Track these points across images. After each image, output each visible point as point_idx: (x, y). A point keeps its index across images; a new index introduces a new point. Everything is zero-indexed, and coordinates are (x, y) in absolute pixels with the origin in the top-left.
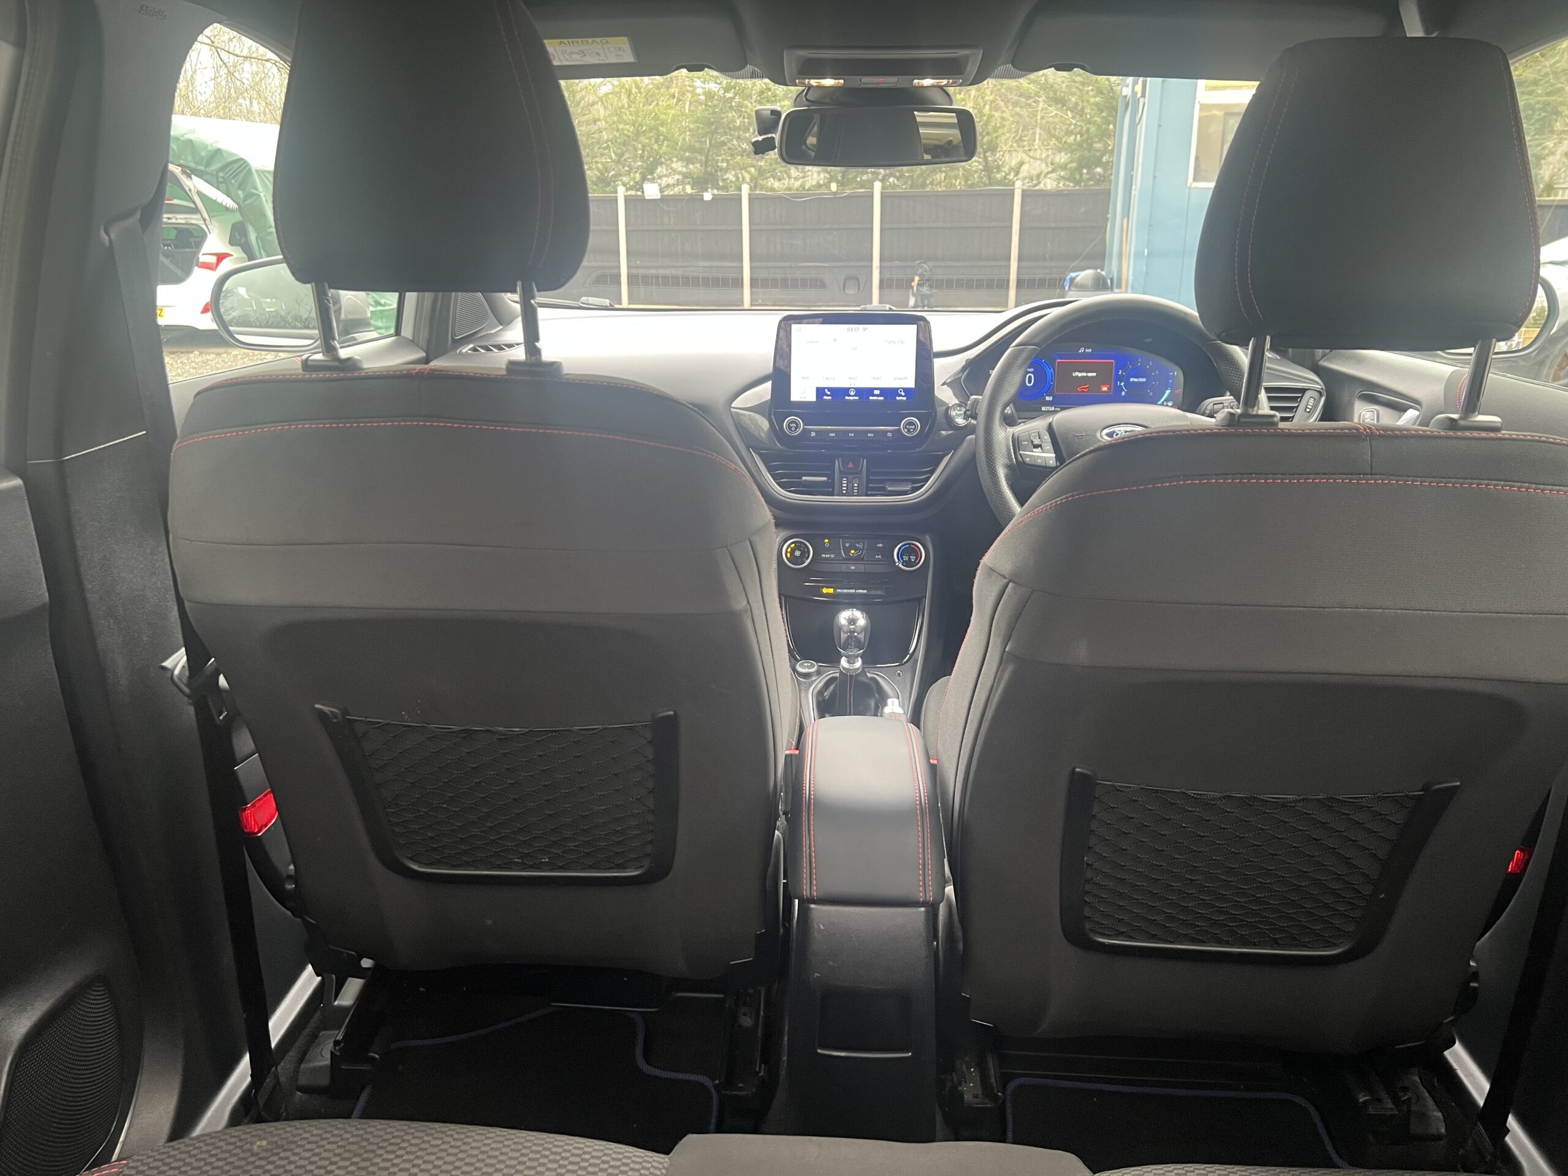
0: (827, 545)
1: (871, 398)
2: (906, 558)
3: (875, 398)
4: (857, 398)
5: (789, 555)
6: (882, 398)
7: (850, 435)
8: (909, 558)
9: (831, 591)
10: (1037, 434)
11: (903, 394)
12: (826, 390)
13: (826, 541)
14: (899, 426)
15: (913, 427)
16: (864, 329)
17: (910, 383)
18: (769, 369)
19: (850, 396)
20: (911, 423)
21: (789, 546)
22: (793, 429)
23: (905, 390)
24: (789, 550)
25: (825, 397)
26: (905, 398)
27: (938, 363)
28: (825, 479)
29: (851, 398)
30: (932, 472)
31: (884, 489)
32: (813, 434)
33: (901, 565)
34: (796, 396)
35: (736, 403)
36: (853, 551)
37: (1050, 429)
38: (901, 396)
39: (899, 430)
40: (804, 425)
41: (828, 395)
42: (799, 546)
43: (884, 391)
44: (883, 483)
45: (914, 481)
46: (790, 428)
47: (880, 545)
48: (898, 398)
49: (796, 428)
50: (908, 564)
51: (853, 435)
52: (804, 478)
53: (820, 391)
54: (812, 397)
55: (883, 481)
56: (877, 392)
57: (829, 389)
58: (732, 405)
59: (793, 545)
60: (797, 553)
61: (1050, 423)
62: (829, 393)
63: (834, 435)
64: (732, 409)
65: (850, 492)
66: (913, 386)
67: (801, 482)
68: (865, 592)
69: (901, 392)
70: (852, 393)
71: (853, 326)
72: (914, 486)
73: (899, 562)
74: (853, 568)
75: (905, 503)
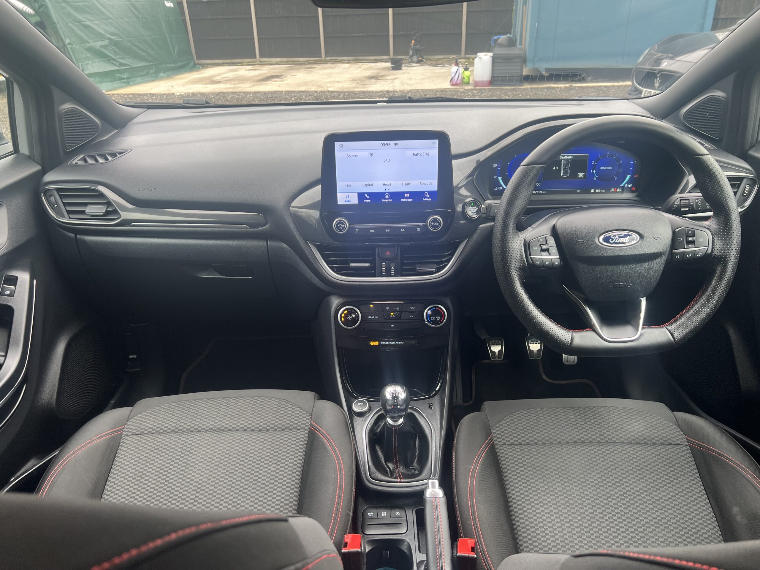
0: (372, 309)
1: (402, 200)
3: (406, 200)
4: (391, 200)
5: (343, 319)
6: (411, 200)
7: (387, 231)
8: (436, 318)
9: (377, 343)
10: (544, 240)
11: (428, 196)
12: (366, 195)
13: (372, 306)
14: (425, 221)
15: (437, 224)
16: (395, 145)
19: (385, 199)
20: (435, 221)
21: (343, 312)
22: (341, 228)
23: (430, 192)
24: (343, 315)
25: (365, 201)
26: (430, 199)
27: (455, 163)
28: (367, 265)
29: (387, 201)
30: (452, 255)
31: (415, 270)
32: (357, 231)
33: (429, 324)
34: (341, 199)
35: (293, 204)
36: (392, 314)
37: (554, 232)
38: (427, 197)
39: (426, 226)
40: (350, 223)
41: (367, 199)
42: (350, 312)
43: (413, 194)
45: (438, 263)
46: (338, 227)
47: (413, 308)
48: (424, 200)
49: (343, 228)
50: (435, 322)
51: (389, 231)
52: (352, 265)
53: (361, 196)
54: (355, 201)
55: (413, 264)
56: (407, 195)
57: (369, 194)
58: (291, 205)
59: (346, 312)
60: (350, 318)
61: (554, 225)
62: (368, 197)
63: (374, 231)
64: (291, 208)
65: (388, 274)
66: (436, 190)
67: (349, 267)
68: (402, 343)
69: (426, 194)
70: (387, 197)
71: (385, 142)
72: (437, 268)
73: (428, 321)
74: (392, 326)
75: (430, 281)
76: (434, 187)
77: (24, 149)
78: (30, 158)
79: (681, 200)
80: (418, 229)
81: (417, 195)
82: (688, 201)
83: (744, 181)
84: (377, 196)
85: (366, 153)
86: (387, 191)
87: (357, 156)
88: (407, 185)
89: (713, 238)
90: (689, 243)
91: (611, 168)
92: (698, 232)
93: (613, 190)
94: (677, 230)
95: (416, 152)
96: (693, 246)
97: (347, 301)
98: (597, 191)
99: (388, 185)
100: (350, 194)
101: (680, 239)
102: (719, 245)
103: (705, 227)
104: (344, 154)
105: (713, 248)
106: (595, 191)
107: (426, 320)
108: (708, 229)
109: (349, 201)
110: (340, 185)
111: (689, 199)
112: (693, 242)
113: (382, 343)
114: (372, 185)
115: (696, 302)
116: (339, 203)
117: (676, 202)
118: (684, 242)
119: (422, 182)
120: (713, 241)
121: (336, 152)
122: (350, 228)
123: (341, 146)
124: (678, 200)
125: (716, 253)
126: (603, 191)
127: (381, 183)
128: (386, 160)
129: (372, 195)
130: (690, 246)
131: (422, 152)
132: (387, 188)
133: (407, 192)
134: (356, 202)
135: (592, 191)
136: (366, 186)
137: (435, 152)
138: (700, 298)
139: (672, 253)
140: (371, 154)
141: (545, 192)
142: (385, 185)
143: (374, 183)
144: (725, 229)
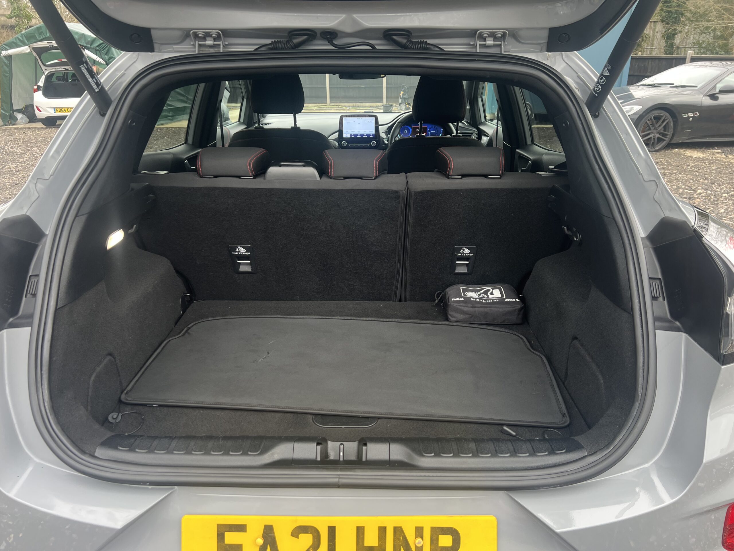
1: (364, 136)
15: (375, 143)
18: (338, 129)
25: (352, 136)
27: (380, 127)
29: (359, 137)
35: (330, 138)
39: (371, 144)
40: (347, 143)
46: (343, 144)
70: (359, 135)
71: (359, 118)
76: (374, 133)
77: (242, 120)
78: (243, 123)
80: (369, 146)
81: (368, 135)
83: (474, 134)
84: (356, 135)
85: (352, 121)
87: (350, 122)
88: (365, 132)
91: (435, 131)
95: (368, 121)
100: (347, 134)
110: (344, 131)
119: (370, 131)
121: (343, 121)
122: (347, 145)
123: (345, 119)
127: (357, 131)
128: (358, 124)
129: (354, 135)
133: (365, 134)
136: (353, 132)
137: (374, 121)
142: (359, 132)
143: (355, 131)
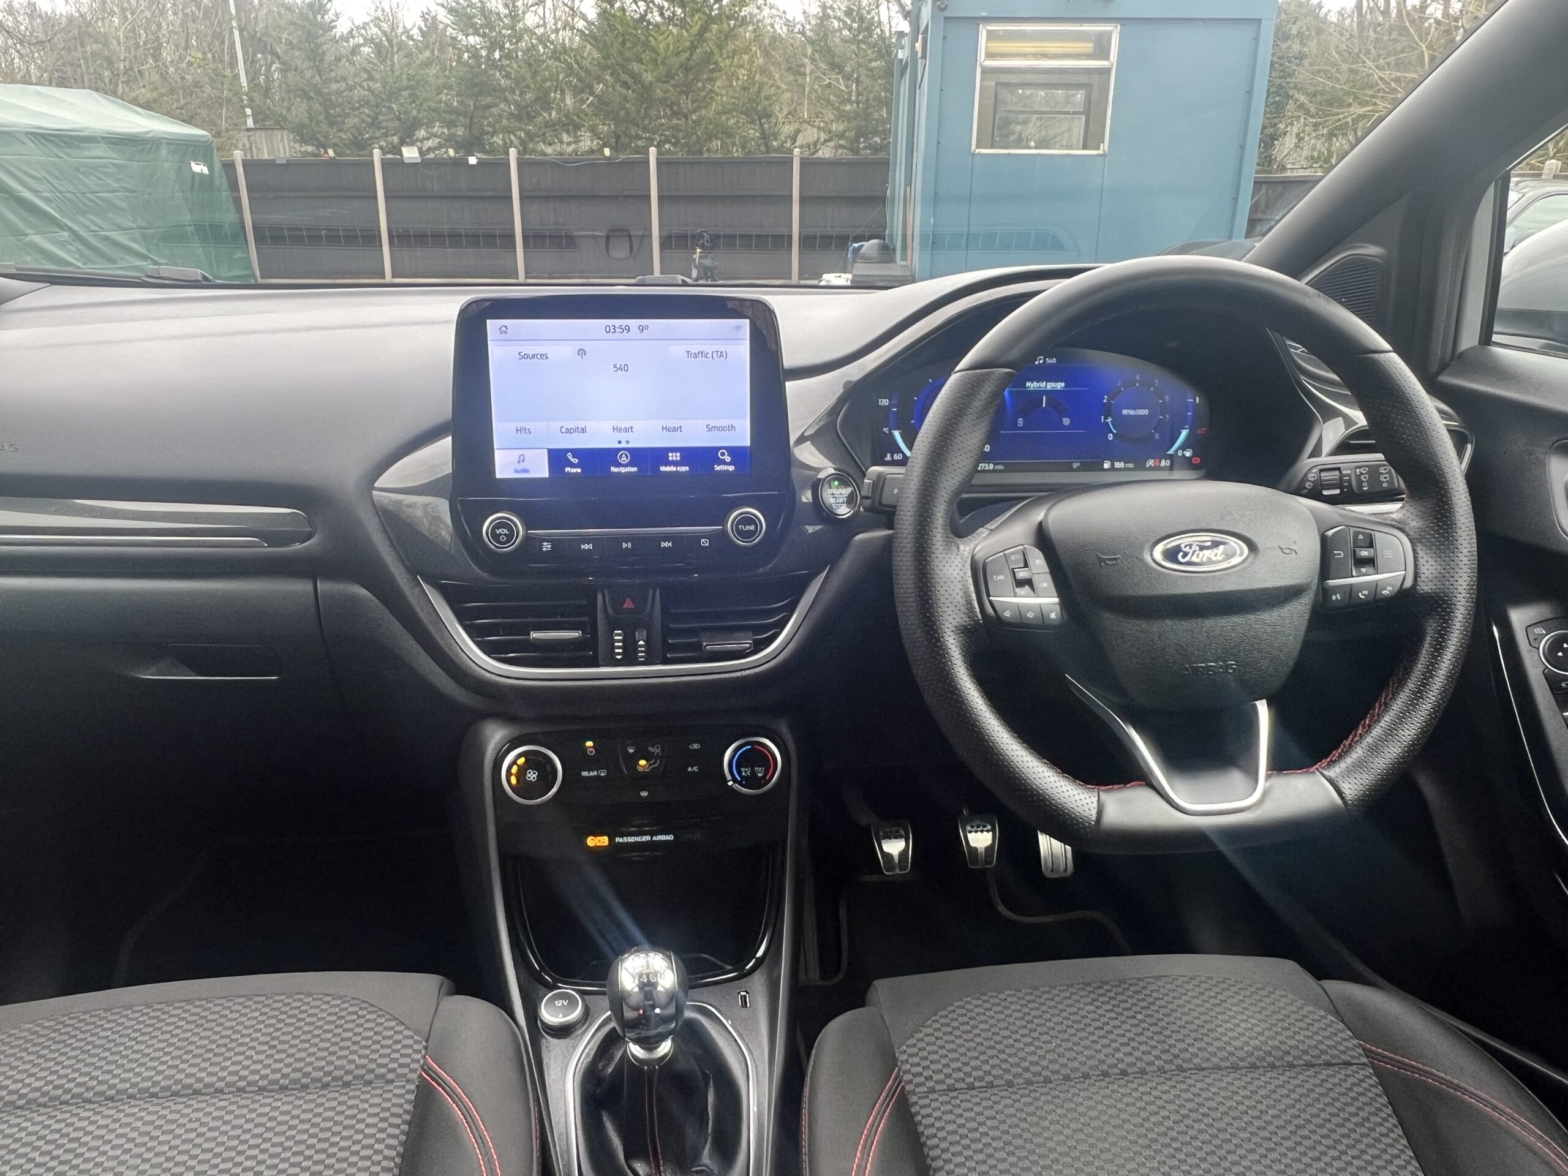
0: (591, 752)
1: (663, 469)
2: (746, 772)
3: (672, 469)
4: (635, 469)
5: (514, 780)
6: (685, 469)
7: (624, 545)
8: (753, 772)
9: (604, 841)
10: (1021, 557)
11: (728, 459)
12: (569, 456)
13: (589, 744)
14: (722, 521)
15: (752, 528)
16: (642, 329)
17: (742, 437)
18: (445, 411)
19: (619, 465)
20: (748, 520)
21: (514, 763)
22: (503, 539)
23: (731, 450)
24: (514, 769)
25: (567, 469)
26: (731, 468)
27: (791, 387)
28: (575, 634)
29: (623, 470)
30: (791, 609)
31: (698, 647)
32: (547, 546)
33: (737, 786)
34: (507, 467)
35: (382, 482)
36: (642, 762)
37: (1043, 539)
38: (724, 463)
39: (724, 532)
40: (527, 527)
41: (573, 466)
42: (534, 761)
43: (690, 455)
44: (697, 635)
45: (756, 629)
46: (496, 537)
47: (696, 746)
48: (718, 468)
49: (510, 537)
50: (752, 782)
51: (630, 545)
52: (534, 635)
53: (557, 458)
54: (541, 470)
55: (695, 632)
56: (674, 457)
57: (576, 452)
58: (376, 485)
59: (521, 761)
60: (532, 776)
61: (1040, 524)
62: (576, 461)
63: (590, 546)
64: (375, 493)
65: (630, 659)
66: (748, 444)
67: (529, 640)
68: (670, 837)
69: (723, 454)
70: (624, 460)
71: (618, 322)
72: (754, 640)
73: (734, 780)
74: (644, 794)
75: (739, 674)
79: (1321, 470)
80: (705, 542)
81: (700, 457)
82: (1337, 473)
84: (598, 459)
85: (568, 350)
86: (624, 445)
87: (544, 356)
88: (675, 430)
89: (1415, 552)
90: (1361, 562)
91: (1145, 412)
92: (1377, 536)
93: (1151, 463)
94: (1330, 533)
95: (695, 349)
96: (1371, 570)
97: (524, 732)
98: (1118, 465)
99: (627, 430)
100: (527, 453)
101: (1339, 554)
102: (1429, 567)
103: (1393, 526)
104: (513, 350)
105: (1416, 576)
106: (1113, 465)
107: (729, 777)
108: (1399, 529)
109: (526, 471)
110: (501, 429)
111: (1339, 469)
112: (1370, 562)
113: (618, 840)
114: (584, 430)
115: (1387, 706)
116: (498, 476)
117: (1312, 477)
118: (1350, 562)
119: (713, 423)
120: (1416, 559)
121: (489, 343)
122: (527, 539)
123: (503, 330)
124: (1315, 470)
125: (1425, 587)
126: (1131, 465)
127: (607, 426)
128: (618, 369)
129: (588, 457)
130: (1363, 570)
131: (709, 348)
132: (623, 437)
133: (674, 450)
134: (545, 474)
135: (1107, 465)
136: (568, 431)
137: (742, 351)
138: (1394, 698)
139: (1323, 589)
140: (582, 352)
141: (1001, 467)
142: (619, 430)
143: (590, 425)
144: (1441, 528)
